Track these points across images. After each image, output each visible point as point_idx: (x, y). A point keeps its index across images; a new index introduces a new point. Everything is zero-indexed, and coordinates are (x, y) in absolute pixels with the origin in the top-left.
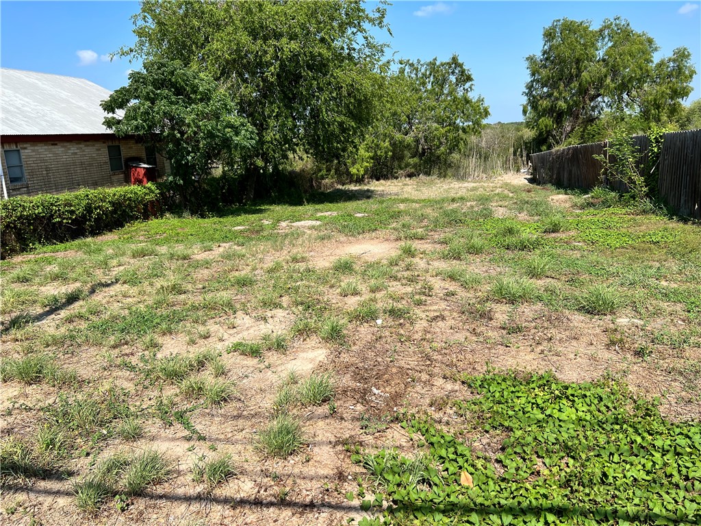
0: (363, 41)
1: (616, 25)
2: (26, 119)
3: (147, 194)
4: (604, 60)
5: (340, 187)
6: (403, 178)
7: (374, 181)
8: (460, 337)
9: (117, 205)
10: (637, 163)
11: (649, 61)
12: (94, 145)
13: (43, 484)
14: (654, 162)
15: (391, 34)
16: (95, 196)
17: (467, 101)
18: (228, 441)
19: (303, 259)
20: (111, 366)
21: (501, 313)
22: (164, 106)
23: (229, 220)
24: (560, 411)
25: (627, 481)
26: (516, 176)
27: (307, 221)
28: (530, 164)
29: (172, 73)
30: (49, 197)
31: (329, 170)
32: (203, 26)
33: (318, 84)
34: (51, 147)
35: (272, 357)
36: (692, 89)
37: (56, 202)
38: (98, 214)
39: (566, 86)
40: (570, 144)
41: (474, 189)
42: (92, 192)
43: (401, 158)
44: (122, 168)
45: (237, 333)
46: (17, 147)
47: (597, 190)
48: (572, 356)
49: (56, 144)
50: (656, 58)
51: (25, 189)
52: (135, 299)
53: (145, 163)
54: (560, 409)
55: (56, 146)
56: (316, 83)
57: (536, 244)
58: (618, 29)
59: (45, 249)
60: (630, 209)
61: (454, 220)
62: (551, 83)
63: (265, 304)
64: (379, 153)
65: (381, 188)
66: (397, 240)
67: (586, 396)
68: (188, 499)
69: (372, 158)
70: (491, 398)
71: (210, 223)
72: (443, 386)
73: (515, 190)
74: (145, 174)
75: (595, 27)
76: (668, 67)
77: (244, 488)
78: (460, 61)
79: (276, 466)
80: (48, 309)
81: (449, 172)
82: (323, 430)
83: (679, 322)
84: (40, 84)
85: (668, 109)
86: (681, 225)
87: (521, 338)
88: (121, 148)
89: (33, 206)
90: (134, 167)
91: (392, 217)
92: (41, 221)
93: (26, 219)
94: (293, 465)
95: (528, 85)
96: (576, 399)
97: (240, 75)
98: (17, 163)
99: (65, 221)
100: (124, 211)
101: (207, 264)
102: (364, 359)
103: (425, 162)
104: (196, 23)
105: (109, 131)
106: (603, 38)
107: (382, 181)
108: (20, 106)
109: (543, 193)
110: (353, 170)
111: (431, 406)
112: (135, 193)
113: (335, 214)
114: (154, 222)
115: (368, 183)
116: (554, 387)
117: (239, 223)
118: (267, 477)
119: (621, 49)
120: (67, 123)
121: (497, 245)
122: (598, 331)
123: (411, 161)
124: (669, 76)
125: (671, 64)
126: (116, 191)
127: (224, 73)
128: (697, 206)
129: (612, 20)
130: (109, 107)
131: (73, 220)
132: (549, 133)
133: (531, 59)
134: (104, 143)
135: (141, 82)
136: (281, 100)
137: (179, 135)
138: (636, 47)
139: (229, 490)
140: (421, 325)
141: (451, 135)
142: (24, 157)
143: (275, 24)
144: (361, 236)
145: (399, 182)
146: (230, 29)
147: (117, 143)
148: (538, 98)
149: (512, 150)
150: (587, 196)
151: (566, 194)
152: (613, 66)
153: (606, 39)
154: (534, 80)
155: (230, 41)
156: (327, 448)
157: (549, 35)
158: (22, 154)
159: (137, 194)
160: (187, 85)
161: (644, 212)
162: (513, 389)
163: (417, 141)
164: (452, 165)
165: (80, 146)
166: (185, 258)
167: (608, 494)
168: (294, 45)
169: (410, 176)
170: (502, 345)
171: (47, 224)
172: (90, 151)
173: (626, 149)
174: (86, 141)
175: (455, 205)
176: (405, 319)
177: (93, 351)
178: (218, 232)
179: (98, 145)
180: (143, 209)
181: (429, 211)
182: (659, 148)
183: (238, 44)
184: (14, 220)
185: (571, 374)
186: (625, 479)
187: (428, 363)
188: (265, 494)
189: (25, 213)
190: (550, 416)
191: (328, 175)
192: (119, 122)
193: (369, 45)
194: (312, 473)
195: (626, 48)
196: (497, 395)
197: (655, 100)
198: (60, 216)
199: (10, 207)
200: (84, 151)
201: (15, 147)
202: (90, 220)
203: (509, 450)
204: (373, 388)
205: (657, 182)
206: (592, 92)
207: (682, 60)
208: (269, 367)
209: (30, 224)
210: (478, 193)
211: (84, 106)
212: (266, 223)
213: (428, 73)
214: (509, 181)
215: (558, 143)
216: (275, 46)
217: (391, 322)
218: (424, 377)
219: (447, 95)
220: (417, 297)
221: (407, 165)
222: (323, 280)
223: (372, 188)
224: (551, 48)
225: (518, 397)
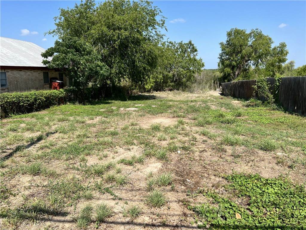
0: (154, 33)
1: (256, 32)
2: (8, 59)
3: (60, 94)
4: (251, 46)
5: (140, 93)
6: (167, 91)
7: (155, 91)
8: (216, 159)
9: (47, 98)
10: (270, 89)
11: (269, 47)
12: (37, 72)
13: (56, 218)
14: (277, 89)
15: (167, 30)
16: (38, 94)
17: (195, 60)
18: (131, 200)
19: (136, 124)
20: (68, 168)
21: (229, 149)
22: (71, 56)
23: (96, 106)
24: (267, 189)
25: (302, 216)
26: (215, 92)
27: (132, 108)
28: (221, 87)
29: (75, 42)
30: (19, 93)
31: (136, 86)
32: (87, 23)
33: (136, 50)
34: (19, 72)
35: (138, 166)
36: (287, 59)
37: (22, 96)
38: (39, 102)
39: (236, 56)
40: (239, 80)
41: (199, 97)
42: (37, 92)
43: (167, 83)
44: (48, 82)
45: (119, 155)
46: (5, 71)
47: (252, 100)
48: (264, 168)
49: (21, 71)
50: (273, 46)
51: (7, 90)
52: (67, 140)
53: (58, 80)
54: (268, 188)
55: (21, 72)
56: (135, 49)
57: (233, 122)
58: (257, 34)
59: (16, 117)
60: (268, 108)
61: (195, 110)
62: (230, 54)
63: (127, 143)
64: (157, 80)
65: (158, 95)
66: (173, 117)
67: (276, 184)
68: (123, 224)
69: (154, 82)
70: (237, 184)
71: (88, 107)
72: (215, 179)
73: (216, 98)
74: (58, 85)
75: (248, 32)
76: (277, 50)
77: (146, 219)
78: (192, 43)
79: (157, 210)
80: (29, 143)
81: (187, 89)
82: (171, 196)
83: (301, 155)
84: (13, 44)
85: (277, 67)
86: (290, 115)
87: (241, 160)
88: (49, 73)
89: (12, 97)
90: (53, 82)
91: (168, 107)
92: (15, 104)
93: (9, 103)
94: (163, 210)
95: (220, 54)
96: (272, 185)
97: (102, 44)
98: (4, 78)
99: (25, 105)
100: (50, 101)
101: (94, 126)
102: (178, 167)
103: (177, 85)
104: (84, 21)
105: (44, 66)
106: (251, 37)
107: (158, 92)
108: (5, 53)
109: (228, 100)
110: (146, 87)
111: (213, 187)
112: (55, 93)
113: (143, 105)
114: (63, 106)
115: (153, 92)
116: (262, 179)
117: (102, 108)
118: (154, 215)
119: (259, 42)
120: (26, 61)
121: (217, 121)
122: (271, 158)
123: (171, 84)
124: (278, 54)
125: (279, 49)
126: (47, 92)
127: (95, 44)
128: (296, 108)
129: (255, 30)
130: (45, 55)
131: (28, 104)
132: (229, 75)
133: (222, 44)
134: (42, 71)
135: (61, 46)
136: (120, 56)
137: (76, 69)
138: (265, 41)
139: (139, 220)
140: (197, 154)
141: (188, 74)
142: (7, 76)
143: (119, 24)
144: (157, 115)
145: (166, 93)
146: (99, 25)
147: (47, 71)
148: (225, 59)
149: (213, 81)
150: (248, 102)
151: (238, 100)
152: (255, 49)
153: (252, 38)
154: (223, 53)
155: (99, 30)
156: (176, 203)
157: (229, 35)
158: (7, 74)
159: (56, 94)
160: (81, 48)
161: (274, 109)
162: (246, 180)
163: (174, 75)
164: (188, 86)
165: (32, 72)
166: (83, 123)
167: (296, 221)
168: (127, 33)
169: (171, 90)
170: (234, 162)
171: (17, 106)
172: (36, 74)
173: (265, 84)
174: (34, 70)
175: (193, 104)
176: (190, 151)
177: (57, 162)
178: (94, 111)
179: (39, 72)
180: (58, 100)
181: (183, 105)
182: (279, 83)
183: (102, 31)
184: (4, 103)
185: (265, 175)
186: (301, 216)
187: (206, 169)
188: (155, 222)
189: (8, 101)
190: (264, 191)
191: (135, 88)
192: (49, 62)
193: (157, 35)
194: (172, 213)
195: (261, 41)
196: (240, 183)
197: (272, 63)
198: (23, 103)
199: (2, 98)
200: (33, 74)
201: (4, 71)
202: (36, 105)
203: (252, 205)
204: (187, 179)
205: (278, 97)
206: (247, 59)
207: (283, 47)
208: (138, 170)
209: (10, 105)
210: (201, 99)
211: (32, 54)
212: (114, 108)
213: (179, 47)
214: (212, 94)
215: (234, 79)
216: (118, 33)
217: (184, 152)
218: (206, 175)
219: (187, 57)
220: (192, 142)
221: (169, 86)
222: (148, 133)
223: (155, 95)
224: (230, 39)
225: (248, 184)
